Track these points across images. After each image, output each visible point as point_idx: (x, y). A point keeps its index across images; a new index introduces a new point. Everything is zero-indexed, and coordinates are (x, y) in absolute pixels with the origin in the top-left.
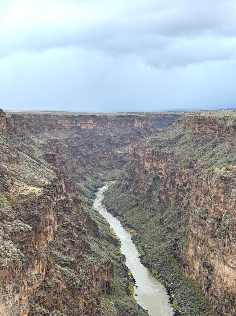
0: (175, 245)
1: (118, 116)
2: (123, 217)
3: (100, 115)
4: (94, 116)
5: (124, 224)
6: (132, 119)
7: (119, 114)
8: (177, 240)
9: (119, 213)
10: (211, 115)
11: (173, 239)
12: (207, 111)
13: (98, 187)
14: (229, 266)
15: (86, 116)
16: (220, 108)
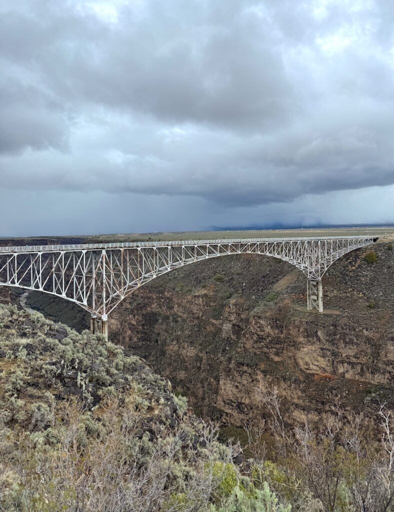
0: (83, 319)
1: (34, 240)
2: (44, 311)
3: (18, 239)
4: (13, 240)
5: (45, 314)
6: (46, 242)
7: (34, 238)
8: (84, 316)
9: (41, 308)
10: (106, 239)
11: (82, 316)
12: (105, 235)
13: (21, 294)
14: (114, 318)
15: (6, 240)
16: (115, 233)
